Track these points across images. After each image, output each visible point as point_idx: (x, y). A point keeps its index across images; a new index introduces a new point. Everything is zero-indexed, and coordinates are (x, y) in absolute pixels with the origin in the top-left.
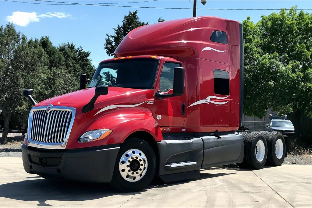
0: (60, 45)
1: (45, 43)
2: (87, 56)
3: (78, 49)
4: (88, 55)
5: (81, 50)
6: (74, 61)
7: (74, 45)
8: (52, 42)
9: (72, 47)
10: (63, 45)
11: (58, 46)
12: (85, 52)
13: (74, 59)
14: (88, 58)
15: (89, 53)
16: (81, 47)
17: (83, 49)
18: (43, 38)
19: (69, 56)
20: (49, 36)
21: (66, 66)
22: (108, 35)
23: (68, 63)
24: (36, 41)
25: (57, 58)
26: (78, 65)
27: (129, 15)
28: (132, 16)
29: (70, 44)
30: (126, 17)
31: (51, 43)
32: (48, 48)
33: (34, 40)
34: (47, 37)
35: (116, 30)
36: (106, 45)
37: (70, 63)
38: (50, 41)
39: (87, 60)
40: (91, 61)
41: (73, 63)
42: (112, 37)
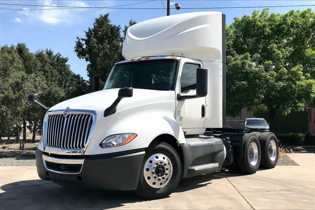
0: (37, 52)
1: (21, 50)
2: (65, 62)
3: (56, 55)
4: (66, 60)
5: (59, 56)
6: (52, 67)
7: (52, 52)
8: (28, 48)
9: (50, 54)
10: (40, 51)
11: (36, 52)
12: (64, 58)
13: (52, 64)
14: (66, 63)
15: (67, 58)
16: (59, 53)
17: (61, 55)
18: (19, 45)
19: (46, 62)
20: (25, 43)
21: (43, 71)
22: (78, 38)
23: (45, 69)
24: (12, 48)
25: (33, 63)
26: (55, 70)
27: (101, 18)
28: (103, 19)
29: (49, 50)
30: (97, 20)
31: (28, 50)
32: (24, 54)
33: (9, 46)
34: (23, 44)
35: (86, 33)
36: (77, 48)
37: (47, 68)
38: (26, 48)
39: (65, 65)
40: (69, 66)
41: (50, 69)
42: (83, 39)
